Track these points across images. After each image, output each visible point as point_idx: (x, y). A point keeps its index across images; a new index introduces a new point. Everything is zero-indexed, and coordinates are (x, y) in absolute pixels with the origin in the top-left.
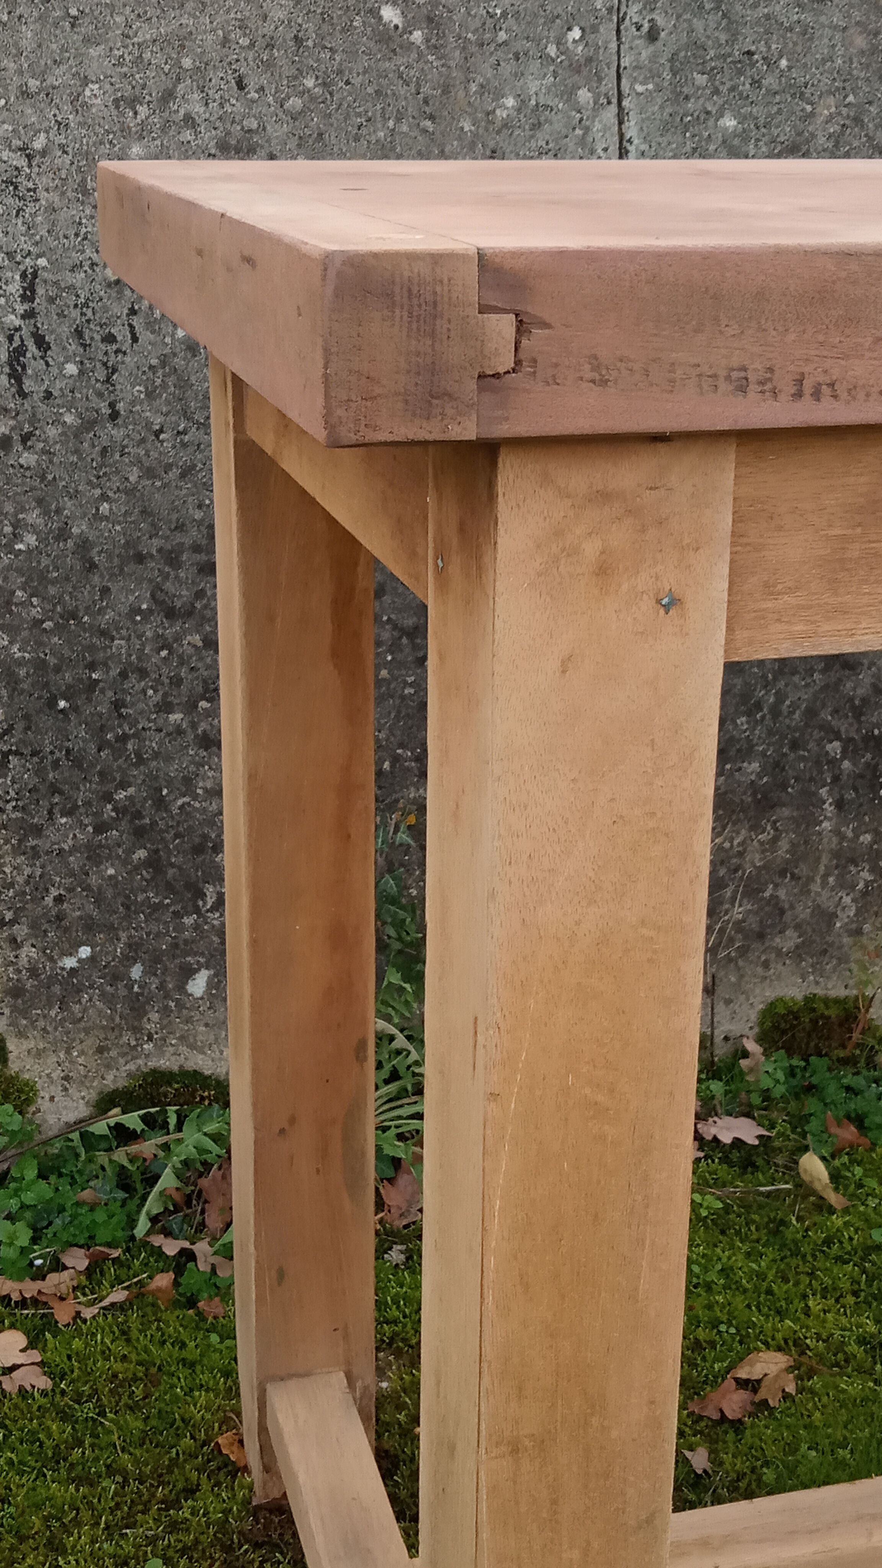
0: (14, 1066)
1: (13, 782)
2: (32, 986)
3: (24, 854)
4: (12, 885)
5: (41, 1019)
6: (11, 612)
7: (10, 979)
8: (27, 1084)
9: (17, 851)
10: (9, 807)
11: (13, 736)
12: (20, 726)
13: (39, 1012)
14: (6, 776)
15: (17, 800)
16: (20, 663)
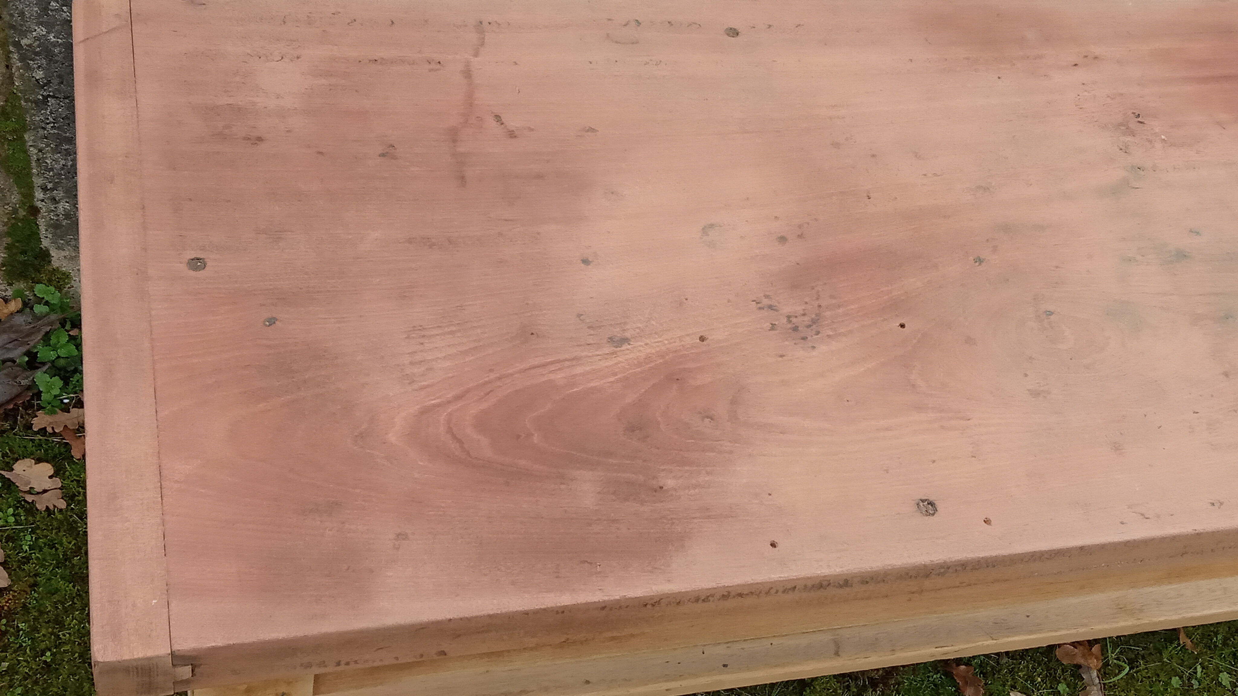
0: (55, 264)
1: (51, 113)
2: (66, 223)
3: (60, 153)
4: (52, 169)
5: (73, 240)
6: (48, 15)
7: (51, 219)
8: (64, 274)
9: (56, 151)
10: (49, 126)
11: (51, 87)
12: (56, 81)
13: (72, 237)
14: (46, 109)
15: (54, 123)
16: (55, 45)
